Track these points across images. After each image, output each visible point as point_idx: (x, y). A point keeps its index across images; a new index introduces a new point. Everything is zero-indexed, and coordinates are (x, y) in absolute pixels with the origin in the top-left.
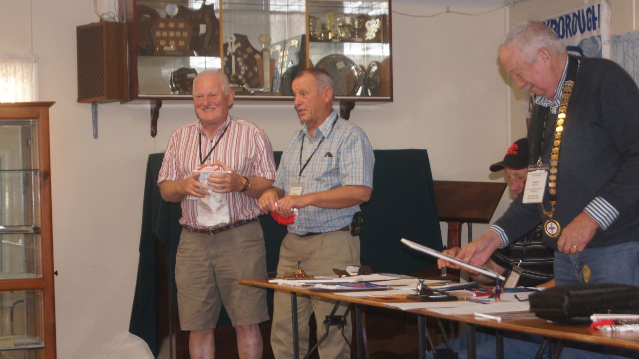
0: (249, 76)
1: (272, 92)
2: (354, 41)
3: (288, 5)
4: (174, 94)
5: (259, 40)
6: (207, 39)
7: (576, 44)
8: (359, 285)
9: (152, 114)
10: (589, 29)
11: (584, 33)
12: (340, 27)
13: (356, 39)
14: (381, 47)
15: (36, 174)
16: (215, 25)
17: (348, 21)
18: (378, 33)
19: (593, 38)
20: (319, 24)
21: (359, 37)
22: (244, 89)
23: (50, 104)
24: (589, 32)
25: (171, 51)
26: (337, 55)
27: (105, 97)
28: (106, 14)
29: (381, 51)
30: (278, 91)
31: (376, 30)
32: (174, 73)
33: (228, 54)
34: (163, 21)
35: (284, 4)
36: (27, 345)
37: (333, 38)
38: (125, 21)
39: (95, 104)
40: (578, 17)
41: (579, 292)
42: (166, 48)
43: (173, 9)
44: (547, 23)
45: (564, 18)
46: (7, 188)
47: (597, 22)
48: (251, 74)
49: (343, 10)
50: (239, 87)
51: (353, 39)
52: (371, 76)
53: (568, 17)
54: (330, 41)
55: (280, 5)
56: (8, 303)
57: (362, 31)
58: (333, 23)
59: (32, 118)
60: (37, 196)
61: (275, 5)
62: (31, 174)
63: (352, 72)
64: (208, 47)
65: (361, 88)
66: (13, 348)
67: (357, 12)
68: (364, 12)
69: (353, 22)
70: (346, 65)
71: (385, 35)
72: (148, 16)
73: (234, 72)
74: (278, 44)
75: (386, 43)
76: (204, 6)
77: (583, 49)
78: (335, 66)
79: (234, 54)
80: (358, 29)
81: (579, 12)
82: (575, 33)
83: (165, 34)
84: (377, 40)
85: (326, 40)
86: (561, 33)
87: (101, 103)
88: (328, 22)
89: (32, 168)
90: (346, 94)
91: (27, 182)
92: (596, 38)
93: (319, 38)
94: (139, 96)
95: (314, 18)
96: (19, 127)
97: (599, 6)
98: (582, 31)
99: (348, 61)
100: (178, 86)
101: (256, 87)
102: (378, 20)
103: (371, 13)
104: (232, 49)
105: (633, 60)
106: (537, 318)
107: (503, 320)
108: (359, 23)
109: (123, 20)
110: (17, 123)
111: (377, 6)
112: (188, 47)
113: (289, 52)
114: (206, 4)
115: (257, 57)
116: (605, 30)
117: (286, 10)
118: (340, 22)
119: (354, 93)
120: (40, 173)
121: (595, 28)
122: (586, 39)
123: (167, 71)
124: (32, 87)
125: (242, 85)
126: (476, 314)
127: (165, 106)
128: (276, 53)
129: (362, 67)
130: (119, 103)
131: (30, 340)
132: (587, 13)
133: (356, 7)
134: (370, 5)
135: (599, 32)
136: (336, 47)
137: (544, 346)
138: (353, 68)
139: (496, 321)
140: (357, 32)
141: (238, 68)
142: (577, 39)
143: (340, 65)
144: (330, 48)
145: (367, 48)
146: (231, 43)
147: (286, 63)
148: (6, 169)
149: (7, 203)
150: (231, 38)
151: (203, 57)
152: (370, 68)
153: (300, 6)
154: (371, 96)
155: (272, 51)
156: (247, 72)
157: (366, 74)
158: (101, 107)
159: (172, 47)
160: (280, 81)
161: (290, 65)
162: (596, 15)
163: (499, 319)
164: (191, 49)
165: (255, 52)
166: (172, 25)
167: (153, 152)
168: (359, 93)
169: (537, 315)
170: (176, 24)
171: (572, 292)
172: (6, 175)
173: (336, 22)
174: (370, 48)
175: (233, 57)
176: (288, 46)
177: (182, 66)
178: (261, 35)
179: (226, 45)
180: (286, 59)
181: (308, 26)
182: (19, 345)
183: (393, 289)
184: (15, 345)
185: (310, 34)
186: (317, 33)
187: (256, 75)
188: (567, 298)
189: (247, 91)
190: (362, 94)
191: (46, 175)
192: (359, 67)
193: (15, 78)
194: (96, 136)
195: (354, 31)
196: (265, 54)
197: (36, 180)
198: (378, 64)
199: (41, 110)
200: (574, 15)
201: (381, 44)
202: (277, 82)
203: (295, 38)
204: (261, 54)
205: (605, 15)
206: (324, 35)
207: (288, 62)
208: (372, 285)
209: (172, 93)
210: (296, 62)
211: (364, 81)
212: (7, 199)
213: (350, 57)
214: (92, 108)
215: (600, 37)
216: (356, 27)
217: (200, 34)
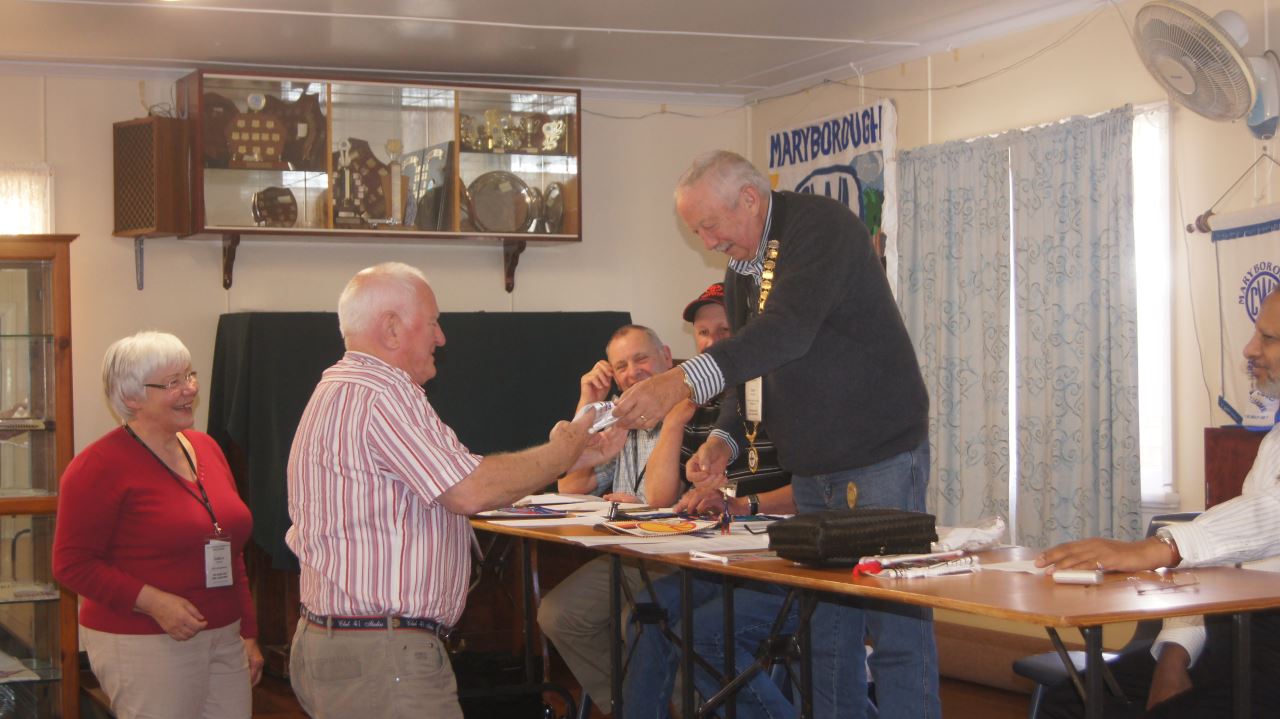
0: (370, 202)
1: (404, 224)
2: (525, 153)
3: (429, 98)
4: (259, 226)
5: (386, 147)
6: (308, 146)
7: (847, 162)
8: (525, 509)
9: (224, 255)
10: (866, 141)
11: (859, 147)
12: (505, 131)
13: (529, 150)
14: (565, 162)
15: (49, 342)
16: (320, 125)
17: (517, 122)
18: (560, 141)
19: (871, 154)
20: (475, 124)
21: (534, 146)
22: (362, 219)
23: (72, 238)
24: (866, 146)
25: (254, 162)
26: (500, 173)
27: (154, 229)
28: (157, 105)
29: (564, 168)
30: (413, 224)
31: (558, 137)
32: (259, 195)
33: (339, 168)
34: (242, 117)
35: (424, 96)
36: (33, 595)
37: (494, 147)
38: (185, 117)
39: (139, 239)
40: (851, 124)
41: (839, 521)
42: (246, 158)
43: (258, 101)
44: (805, 131)
45: (831, 124)
46: (9, 362)
47: (877, 131)
48: (373, 198)
49: (510, 107)
50: (355, 217)
51: (523, 149)
52: (550, 204)
53: (836, 122)
54: (490, 151)
55: (417, 98)
56: (9, 535)
57: (538, 137)
58: (495, 126)
59: (44, 259)
60: (50, 376)
61: (410, 97)
62: (42, 343)
63: (523, 197)
64: (311, 157)
65: (535, 221)
66: (11, 600)
67: (531, 110)
68: (542, 109)
69: (524, 123)
70: (513, 185)
71: (571, 144)
72: (221, 110)
73: (347, 195)
74: (413, 154)
75: (573, 156)
76: (304, 96)
77: (857, 169)
78: (497, 187)
79: (348, 168)
80: (532, 135)
81: (852, 116)
82: (845, 146)
83: (245, 137)
84: (559, 151)
85: (485, 150)
86: (826, 147)
87: (149, 236)
88: (488, 123)
89: (44, 333)
90: (514, 229)
91: (35, 354)
92: (877, 155)
93: (474, 148)
94: (206, 227)
95: (468, 117)
96: (25, 272)
97: (880, 108)
98: (856, 144)
99: (516, 181)
100: (265, 213)
101: (380, 218)
102: (561, 122)
103: (550, 112)
104: (345, 161)
105: (928, 187)
106: (779, 559)
107: (730, 561)
108: (534, 126)
109: (183, 115)
110: (24, 268)
111: (560, 102)
112: (280, 157)
113: (430, 167)
114: (308, 93)
115: (383, 173)
116: (888, 143)
117: (426, 105)
118: (505, 124)
119: (524, 228)
120: (55, 342)
121: (874, 140)
122: (861, 156)
123: (249, 192)
124: (46, 212)
125: (361, 214)
126: (692, 553)
127: (245, 244)
128: (411, 167)
129: (538, 191)
130: (175, 238)
131: (38, 589)
132: (863, 117)
133: (530, 103)
134: (550, 100)
135: (880, 145)
136: (500, 162)
137: (789, 599)
138: (524, 191)
139: (721, 562)
140: (530, 140)
141: (354, 189)
142: (847, 156)
143: (505, 187)
144: (491, 162)
145: (545, 163)
146: (344, 152)
147: (425, 183)
148: (8, 334)
149: (9, 384)
150: (344, 145)
151: (303, 173)
152: (549, 191)
153: (446, 99)
154: (551, 233)
155: (405, 164)
156: (367, 196)
157: (542, 202)
158: (149, 245)
159: (256, 156)
160: (416, 209)
161: (431, 185)
162: (877, 121)
163: (724, 560)
164: (286, 158)
165: (380, 165)
166: (256, 124)
167: (226, 312)
168: (532, 228)
169: (779, 555)
170: (263, 123)
171: (829, 522)
172: (8, 344)
173: (500, 123)
174: (549, 163)
175: (347, 173)
176: (428, 157)
177: (270, 185)
178: (389, 141)
179: (336, 156)
180: (425, 176)
181: (459, 129)
182: (21, 596)
183: (575, 516)
184: (16, 595)
185: (461, 142)
186: (472, 138)
187: (381, 199)
188: (822, 530)
189: (367, 223)
190: (537, 230)
191: (65, 344)
192: (532, 191)
193: (20, 197)
194: (140, 286)
195: (526, 138)
196: (395, 169)
197: (49, 351)
198: (561, 186)
199: (59, 246)
200: (845, 120)
201: (565, 158)
202: (413, 210)
203: (438, 147)
204: (388, 168)
205: (889, 120)
206: (482, 142)
207: (428, 182)
208: (544, 511)
209: (256, 224)
210: (440, 182)
211: (540, 210)
212: (9, 381)
213: (519, 176)
214: (136, 245)
215: (881, 152)
216: (529, 131)
217: (297, 139)
